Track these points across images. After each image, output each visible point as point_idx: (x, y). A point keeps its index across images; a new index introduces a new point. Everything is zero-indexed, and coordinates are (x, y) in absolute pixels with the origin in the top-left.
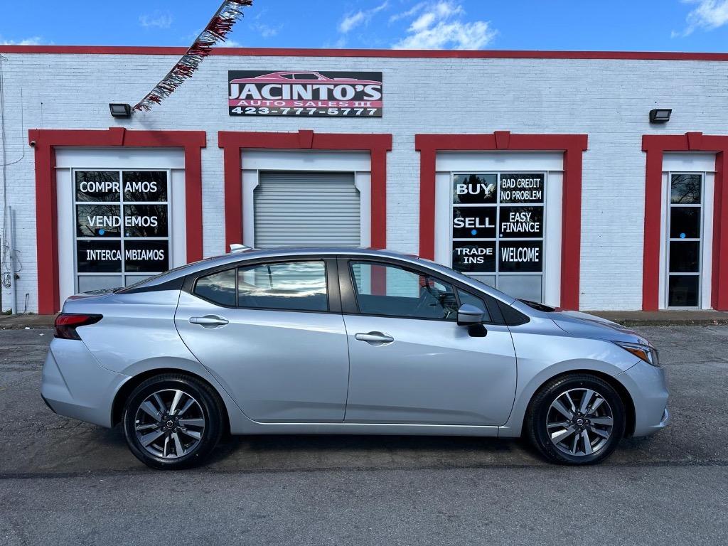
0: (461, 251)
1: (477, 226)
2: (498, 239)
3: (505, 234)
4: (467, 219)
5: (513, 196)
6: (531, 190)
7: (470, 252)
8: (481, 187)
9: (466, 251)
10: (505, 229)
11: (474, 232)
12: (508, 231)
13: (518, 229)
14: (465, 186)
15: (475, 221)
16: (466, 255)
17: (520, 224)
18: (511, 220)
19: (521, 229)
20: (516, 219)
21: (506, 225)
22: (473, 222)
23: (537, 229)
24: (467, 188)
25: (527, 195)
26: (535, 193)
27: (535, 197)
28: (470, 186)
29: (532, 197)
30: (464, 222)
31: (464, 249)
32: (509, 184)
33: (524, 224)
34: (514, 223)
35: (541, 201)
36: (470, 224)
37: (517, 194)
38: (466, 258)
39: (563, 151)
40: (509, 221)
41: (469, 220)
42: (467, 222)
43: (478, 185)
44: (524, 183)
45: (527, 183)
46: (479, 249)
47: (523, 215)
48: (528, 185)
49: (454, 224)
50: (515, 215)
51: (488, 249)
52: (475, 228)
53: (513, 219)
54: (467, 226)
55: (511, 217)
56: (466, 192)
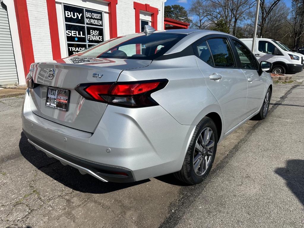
0: (72, 49)
1: (78, 36)
2: (87, 43)
3: (90, 41)
4: (72, 32)
5: (91, 22)
6: (98, 19)
7: (75, 50)
8: (77, 14)
9: (74, 49)
10: (89, 38)
11: (76, 39)
12: (90, 39)
13: (94, 39)
14: (69, 13)
15: (76, 33)
16: (74, 51)
17: (95, 36)
18: (91, 34)
19: (95, 39)
20: (93, 34)
21: (90, 36)
22: (75, 33)
23: (102, 39)
24: (71, 14)
25: (96, 22)
26: (99, 22)
27: (99, 23)
28: (72, 13)
29: (98, 23)
30: (71, 33)
31: (73, 48)
32: (89, 15)
33: (96, 36)
34: (92, 35)
35: (102, 26)
36: (74, 35)
37: (92, 21)
38: (74, 53)
39: (108, 2)
40: (90, 35)
41: (74, 32)
42: (73, 33)
43: (76, 13)
44: (95, 16)
45: (96, 16)
46: (80, 48)
47: (96, 32)
48: (96, 17)
49: (67, 34)
50: (92, 32)
51: (83, 48)
52: (76, 37)
53: (92, 33)
54: (73, 35)
55: (91, 32)
56: (70, 16)
